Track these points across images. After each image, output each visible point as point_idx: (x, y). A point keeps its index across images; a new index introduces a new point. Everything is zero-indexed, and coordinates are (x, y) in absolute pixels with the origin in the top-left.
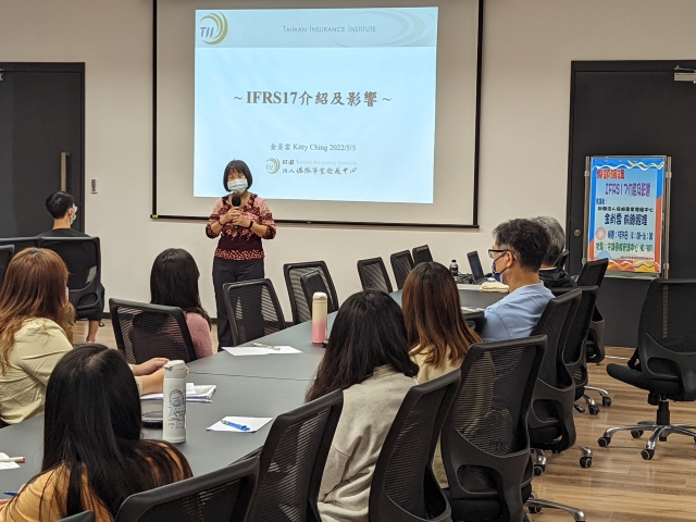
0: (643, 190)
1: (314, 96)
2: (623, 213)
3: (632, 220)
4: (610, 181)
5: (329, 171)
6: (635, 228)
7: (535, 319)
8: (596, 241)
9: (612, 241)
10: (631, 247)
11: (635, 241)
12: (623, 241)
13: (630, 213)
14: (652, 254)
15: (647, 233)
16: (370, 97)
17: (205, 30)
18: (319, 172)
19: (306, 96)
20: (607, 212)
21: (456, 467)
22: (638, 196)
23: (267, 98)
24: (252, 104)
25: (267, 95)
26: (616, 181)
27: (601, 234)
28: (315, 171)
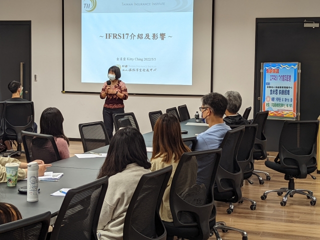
0: (288, 78)
1: (137, 35)
2: (279, 89)
3: (283, 93)
4: (272, 74)
5: (144, 70)
6: (284, 96)
7: (221, 140)
8: (266, 102)
9: (273, 102)
10: (282, 105)
11: (284, 102)
12: (279, 102)
13: (282, 89)
14: (292, 109)
15: (290, 98)
16: (163, 36)
17: (86, 5)
18: (139, 71)
19: (133, 35)
20: (271, 89)
21: (177, 212)
22: (285, 81)
23: (115, 36)
24: (108, 39)
25: (115, 35)
26: (275, 74)
27: (268, 99)
28: (137, 70)
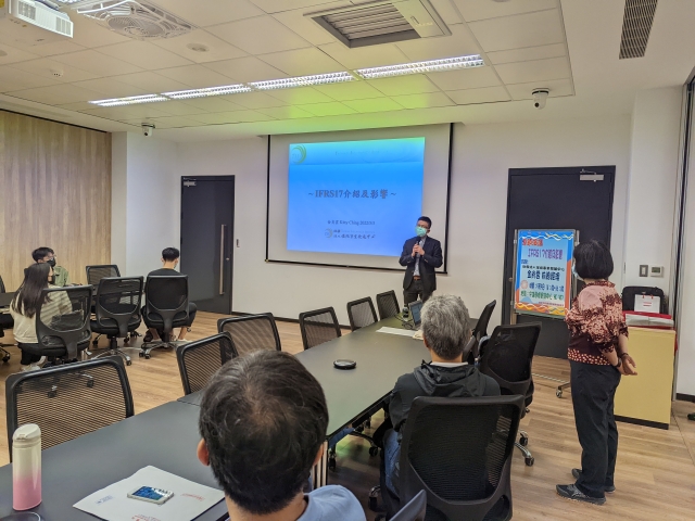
0: (557, 255)
1: (352, 192)
2: (541, 271)
3: (548, 276)
4: (532, 247)
6: (550, 282)
8: (521, 289)
9: (532, 290)
10: (547, 296)
11: (550, 292)
12: (541, 291)
13: (546, 271)
14: (563, 302)
15: (559, 286)
16: (384, 193)
19: (347, 193)
20: (529, 269)
22: (553, 259)
23: (326, 194)
24: (318, 198)
25: (327, 192)
26: (536, 247)
27: (524, 285)
